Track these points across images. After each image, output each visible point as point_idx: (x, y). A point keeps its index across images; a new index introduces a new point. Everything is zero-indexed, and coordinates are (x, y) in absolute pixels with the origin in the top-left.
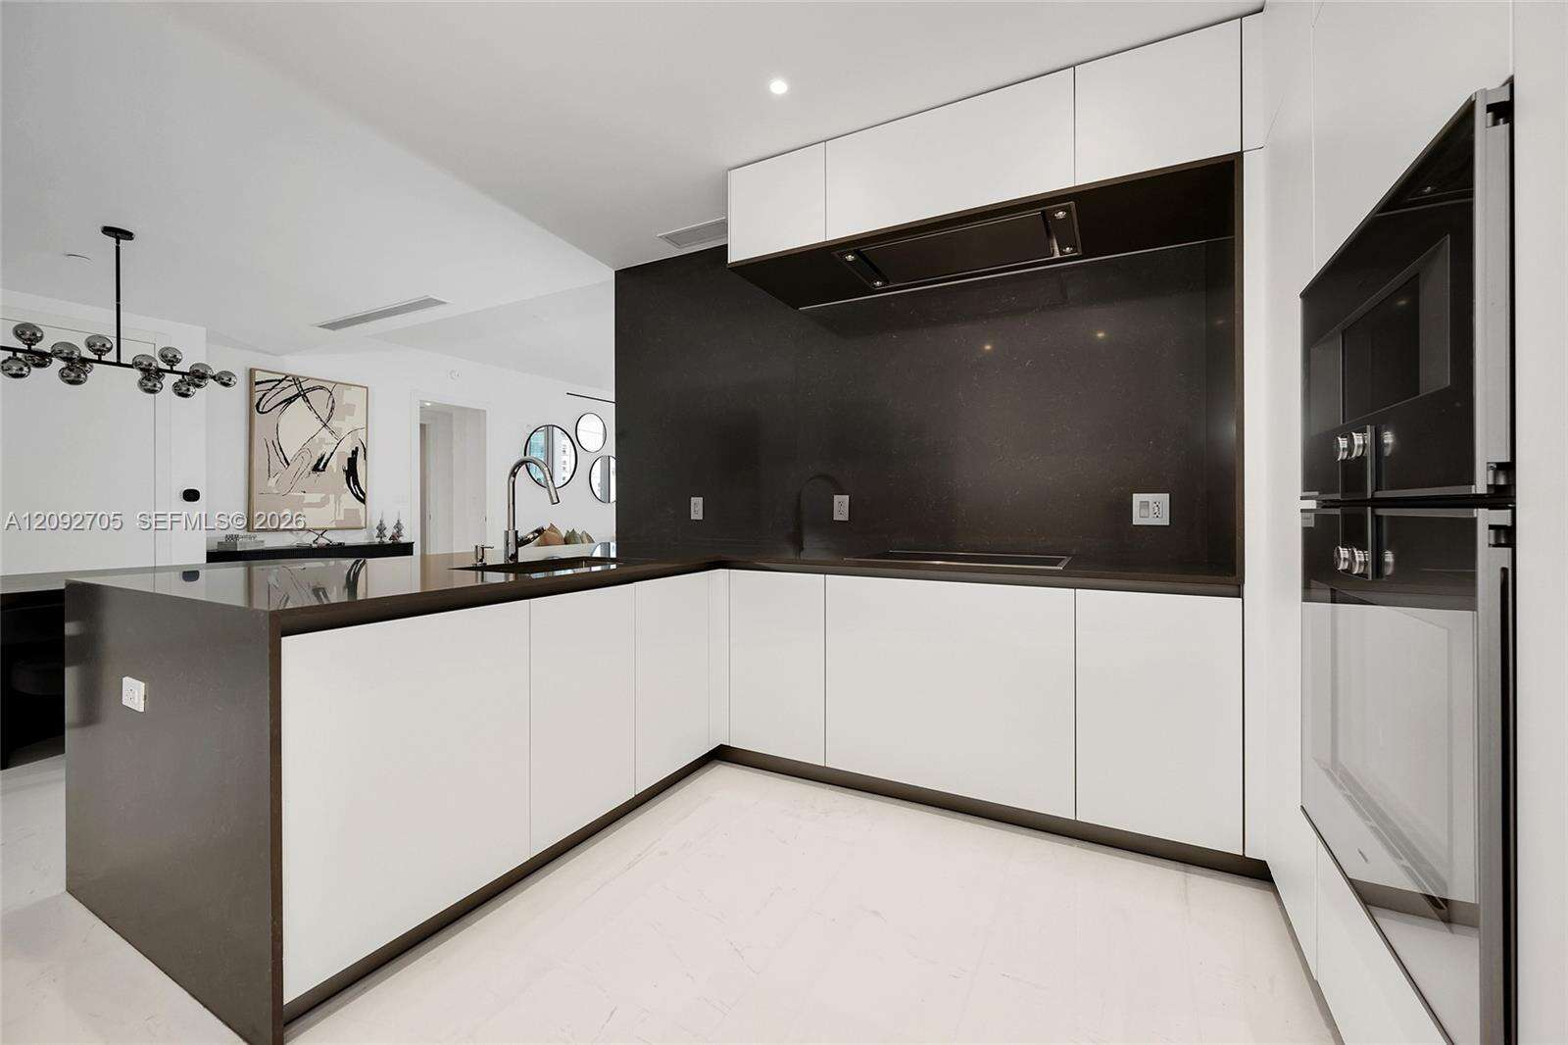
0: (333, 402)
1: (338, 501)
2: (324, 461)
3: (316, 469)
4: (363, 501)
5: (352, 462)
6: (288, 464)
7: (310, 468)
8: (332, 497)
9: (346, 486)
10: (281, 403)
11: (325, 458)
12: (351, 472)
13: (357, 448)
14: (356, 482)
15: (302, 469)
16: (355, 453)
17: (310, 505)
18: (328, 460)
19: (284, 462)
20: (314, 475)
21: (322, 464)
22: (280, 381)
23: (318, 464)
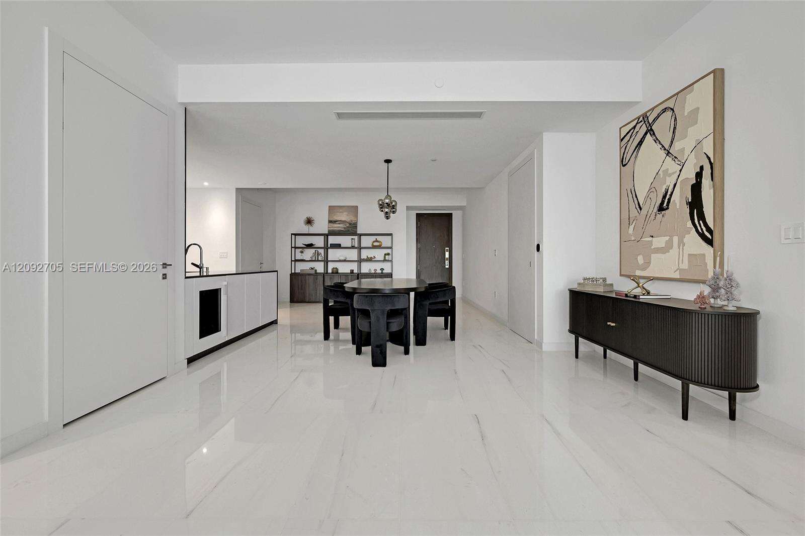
0: (676, 118)
1: (681, 243)
2: (668, 197)
3: (661, 209)
4: (710, 242)
5: (696, 189)
6: (641, 209)
7: (656, 209)
8: (676, 239)
9: (689, 224)
10: (635, 149)
11: (669, 193)
12: (696, 204)
13: (702, 168)
14: (702, 217)
15: (650, 212)
16: (699, 175)
17: (658, 250)
18: (672, 193)
19: (637, 207)
20: (659, 216)
21: (666, 201)
22: (634, 127)
23: (663, 202)
